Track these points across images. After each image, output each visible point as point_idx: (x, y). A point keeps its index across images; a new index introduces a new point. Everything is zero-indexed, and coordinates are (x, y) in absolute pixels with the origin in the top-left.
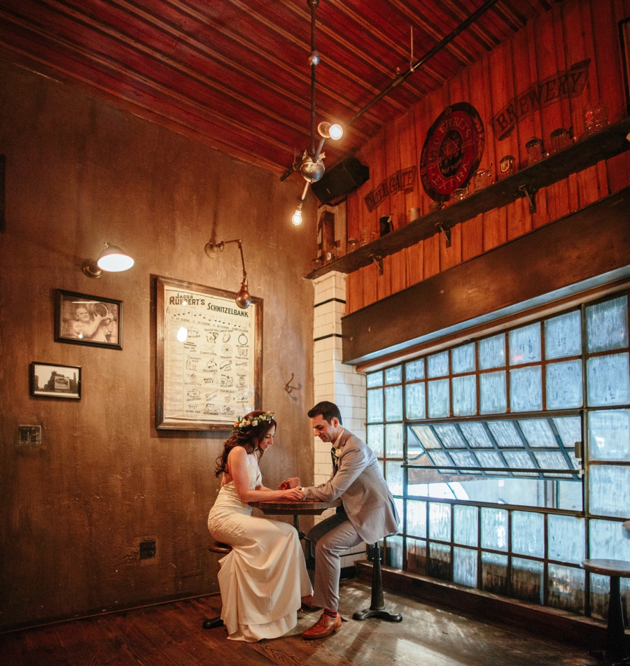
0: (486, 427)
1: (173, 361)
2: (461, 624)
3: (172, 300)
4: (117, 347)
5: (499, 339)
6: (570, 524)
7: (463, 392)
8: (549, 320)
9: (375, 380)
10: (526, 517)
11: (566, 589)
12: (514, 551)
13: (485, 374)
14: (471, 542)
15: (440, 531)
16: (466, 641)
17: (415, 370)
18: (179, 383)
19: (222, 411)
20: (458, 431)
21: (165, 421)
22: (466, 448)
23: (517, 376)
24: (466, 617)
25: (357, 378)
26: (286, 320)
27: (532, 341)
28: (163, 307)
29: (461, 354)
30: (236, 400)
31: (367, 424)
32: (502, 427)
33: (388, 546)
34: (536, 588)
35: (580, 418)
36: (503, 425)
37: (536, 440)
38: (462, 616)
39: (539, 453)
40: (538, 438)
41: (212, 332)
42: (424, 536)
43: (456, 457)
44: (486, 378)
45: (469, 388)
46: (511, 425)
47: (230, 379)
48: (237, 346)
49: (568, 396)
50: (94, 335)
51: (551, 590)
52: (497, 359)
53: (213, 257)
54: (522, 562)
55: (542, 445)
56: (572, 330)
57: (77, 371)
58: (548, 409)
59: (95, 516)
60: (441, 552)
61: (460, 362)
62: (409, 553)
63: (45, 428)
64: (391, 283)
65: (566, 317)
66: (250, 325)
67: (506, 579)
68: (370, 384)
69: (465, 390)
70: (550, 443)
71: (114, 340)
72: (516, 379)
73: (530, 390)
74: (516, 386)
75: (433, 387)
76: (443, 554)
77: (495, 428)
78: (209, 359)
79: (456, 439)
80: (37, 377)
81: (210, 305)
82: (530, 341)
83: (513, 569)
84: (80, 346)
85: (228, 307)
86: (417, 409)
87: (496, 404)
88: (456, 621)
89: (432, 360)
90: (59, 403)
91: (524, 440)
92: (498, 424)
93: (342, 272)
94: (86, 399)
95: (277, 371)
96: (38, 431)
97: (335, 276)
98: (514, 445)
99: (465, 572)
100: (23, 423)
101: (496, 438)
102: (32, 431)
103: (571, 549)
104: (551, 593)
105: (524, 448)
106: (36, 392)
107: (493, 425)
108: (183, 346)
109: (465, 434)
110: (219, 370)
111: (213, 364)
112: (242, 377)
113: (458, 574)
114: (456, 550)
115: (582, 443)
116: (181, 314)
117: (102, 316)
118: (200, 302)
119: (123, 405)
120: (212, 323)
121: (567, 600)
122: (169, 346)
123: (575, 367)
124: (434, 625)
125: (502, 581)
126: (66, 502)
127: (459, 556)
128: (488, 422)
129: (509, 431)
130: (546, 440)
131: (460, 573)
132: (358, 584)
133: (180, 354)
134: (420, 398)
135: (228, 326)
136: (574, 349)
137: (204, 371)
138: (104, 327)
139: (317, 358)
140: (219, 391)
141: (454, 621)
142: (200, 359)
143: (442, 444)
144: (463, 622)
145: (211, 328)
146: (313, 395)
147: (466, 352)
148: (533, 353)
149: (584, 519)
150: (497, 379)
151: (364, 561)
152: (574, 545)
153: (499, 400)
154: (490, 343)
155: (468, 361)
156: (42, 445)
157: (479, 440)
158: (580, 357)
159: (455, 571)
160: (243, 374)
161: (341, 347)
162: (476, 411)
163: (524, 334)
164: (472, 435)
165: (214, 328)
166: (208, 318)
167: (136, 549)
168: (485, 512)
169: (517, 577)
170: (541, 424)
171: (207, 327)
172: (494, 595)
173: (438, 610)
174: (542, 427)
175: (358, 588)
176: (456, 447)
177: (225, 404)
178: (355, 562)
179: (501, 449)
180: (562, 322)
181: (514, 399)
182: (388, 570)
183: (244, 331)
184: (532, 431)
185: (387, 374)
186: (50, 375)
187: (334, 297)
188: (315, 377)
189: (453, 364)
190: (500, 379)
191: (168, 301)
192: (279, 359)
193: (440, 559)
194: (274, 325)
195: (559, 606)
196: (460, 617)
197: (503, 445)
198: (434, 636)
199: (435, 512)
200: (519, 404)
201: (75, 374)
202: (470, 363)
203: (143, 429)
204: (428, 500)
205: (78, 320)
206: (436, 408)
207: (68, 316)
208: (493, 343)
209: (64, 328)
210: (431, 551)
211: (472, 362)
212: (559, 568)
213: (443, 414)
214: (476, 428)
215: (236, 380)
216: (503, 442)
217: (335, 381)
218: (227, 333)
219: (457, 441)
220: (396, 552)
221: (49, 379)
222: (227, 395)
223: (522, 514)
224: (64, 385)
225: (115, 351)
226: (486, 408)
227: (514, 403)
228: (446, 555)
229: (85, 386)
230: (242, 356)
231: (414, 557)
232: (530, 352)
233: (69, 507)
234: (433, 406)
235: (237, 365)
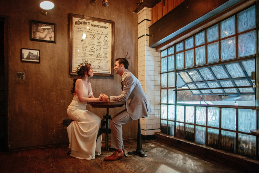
0: (211, 69)
1: (76, 47)
2: (194, 161)
3: (76, 23)
4: (54, 42)
5: (216, 27)
6: (249, 113)
7: (200, 54)
8: (240, 13)
9: (164, 54)
10: (228, 111)
11: (247, 146)
12: (222, 127)
13: (209, 44)
14: (203, 123)
15: (190, 119)
16: (193, 168)
17: (179, 47)
18: (79, 56)
19: (97, 68)
20: (198, 73)
21: (73, 71)
22: (203, 81)
23: (224, 43)
24: (198, 158)
25: (156, 53)
26: (125, 30)
27: (231, 25)
28: (72, 26)
29: (199, 37)
30: (103, 63)
31: (161, 74)
32: (218, 69)
33: (169, 126)
34: (232, 145)
35: (254, 60)
36: (218, 68)
37: (235, 74)
38: (196, 157)
39: (237, 81)
40: (235, 73)
41: (93, 35)
42: (183, 121)
43: (199, 86)
44: (210, 46)
45: (202, 52)
46: (222, 67)
47: (101, 55)
48: (104, 41)
49: (248, 50)
50: (45, 37)
51: (239, 146)
52: (215, 37)
53: (93, 5)
54: (226, 133)
55: (238, 76)
56: (251, 16)
57: (38, 52)
58: (239, 57)
59: (45, 108)
60: (190, 128)
61: (198, 40)
62: (177, 129)
63: (26, 73)
64: (168, 8)
65: (248, 10)
66: (109, 32)
67: (218, 141)
68: (162, 56)
69: (201, 53)
70: (241, 75)
71: (53, 39)
72: (224, 45)
73: (230, 49)
74: (224, 48)
75: (187, 53)
76: (191, 129)
77: (215, 70)
78: (92, 46)
79: (198, 77)
80: (23, 54)
81: (92, 25)
82: (230, 25)
83: (222, 136)
84: (39, 42)
85: (100, 25)
86: (181, 64)
87: (214, 58)
88: (192, 159)
89: (187, 42)
90: (32, 64)
91: (229, 75)
92: (215, 68)
93: (149, 8)
94: (42, 62)
95: (121, 51)
96: (24, 75)
97: (146, 9)
98: (224, 77)
99: (200, 137)
100: (18, 72)
101: (216, 75)
102: (22, 75)
103: (249, 126)
104: (239, 148)
105: (229, 79)
106: (23, 60)
107: (214, 68)
108: (80, 41)
109: (202, 74)
110: (96, 51)
111: (93, 48)
112: (106, 54)
113: (197, 139)
114: (197, 127)
115: (256, 72)
116: (80, 28)
117: (48, 30)
118: (88, 23)
119: (57, 65)
120: (93, 32)
121: (247, 151)
122: (75, 41)
123: (252, 35)
124: (181, 160)
125: (216, 142)
126: (35, 102)
127: (198, 130)
128: (211, 67)
129: (221, 71)
130: (239, 74)
131: (198, 138)
132: (155, 142)
133: (79, 45)
134: (182, 59)
135: (99, 33)
136: (252, 25)
137: (89, 51)
138: (49, 34)
139: (139, 45)
140: (96, 59)
141: (191, 159)
142: (88, 46)
143: (193, 80)
144: (196, 160)
145: (92, 34)
146: (138, 62)
147: (201, 35)
148: (231, 31)
149: (256, 110)
150: (215, 46)
151: (159, 133)
152: (251, 124)
153: (216, 56)
154: (212, 29)
155: (202, 39)
156: (25, 80)
157: (208, 76)
158: (255, 29)
159: (196, 137)
160: (106, 52)
161: (148, 40)
162: (205, 62)
163: (227, 22)
164: (205, 74)
165: (94, 34)
166: (91, 30)
167: (62, 122)
168: (209, 109)
169: (224, 140)
170: (236, 66)
171: (91, 33)
172: (212, 148)
173: (186, 154)
174: (237, 67)
175: (154, 144)
176: (199, 81)
177: (98, 65)
178: (155, 133)
179: (219, 80)
180: (246, 13)
181: (223, 54)
182: (167, 136)
183: (107, 35)
184: (232, 70)
185: (169, 51)
186: (28, 53)
187: (145, 18)
188: (139, 54)
189: (196, 42)
190: (216, 46)
191: (75, 23)
192: (122, 46)
193: (190, 132)
194: (120, 32)
195: (243, 154)
196: (195, 158)
197: (219, 78)
198: (179, 164)
199: (188, 110)
200: (225, 56)
201: (37, 53)
202: (203, 40)
203: (64, 75)
204: (185, 105)
205: (38, 32)
206: (188, 63)
207: (35, 30)
208: (213, 29)
209: (33, 35)
210: (186, 128)
211: (204, 40)
212: (243, 136)
213: (191, 65)
214: (206, 70)
215: (103, 55)
216: (219, 76)
217: (145, 55)
218: (99, 36)
219: (198, 78)
220: (172, 129)
221: (28, 55)
222: (99, 61)
223: (226, 109)
224: (34, 57)
225: (53, 44)
226: (210, 60)
227: (222, 57)
228: (192, 130)
229: (42, 57)
230: (106, 45)
231: (179, 130)
232: (230, 31)
233: (36, 104)
234: (187, 63)
235: (104, 49)
